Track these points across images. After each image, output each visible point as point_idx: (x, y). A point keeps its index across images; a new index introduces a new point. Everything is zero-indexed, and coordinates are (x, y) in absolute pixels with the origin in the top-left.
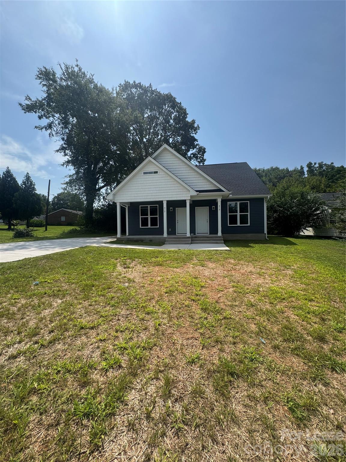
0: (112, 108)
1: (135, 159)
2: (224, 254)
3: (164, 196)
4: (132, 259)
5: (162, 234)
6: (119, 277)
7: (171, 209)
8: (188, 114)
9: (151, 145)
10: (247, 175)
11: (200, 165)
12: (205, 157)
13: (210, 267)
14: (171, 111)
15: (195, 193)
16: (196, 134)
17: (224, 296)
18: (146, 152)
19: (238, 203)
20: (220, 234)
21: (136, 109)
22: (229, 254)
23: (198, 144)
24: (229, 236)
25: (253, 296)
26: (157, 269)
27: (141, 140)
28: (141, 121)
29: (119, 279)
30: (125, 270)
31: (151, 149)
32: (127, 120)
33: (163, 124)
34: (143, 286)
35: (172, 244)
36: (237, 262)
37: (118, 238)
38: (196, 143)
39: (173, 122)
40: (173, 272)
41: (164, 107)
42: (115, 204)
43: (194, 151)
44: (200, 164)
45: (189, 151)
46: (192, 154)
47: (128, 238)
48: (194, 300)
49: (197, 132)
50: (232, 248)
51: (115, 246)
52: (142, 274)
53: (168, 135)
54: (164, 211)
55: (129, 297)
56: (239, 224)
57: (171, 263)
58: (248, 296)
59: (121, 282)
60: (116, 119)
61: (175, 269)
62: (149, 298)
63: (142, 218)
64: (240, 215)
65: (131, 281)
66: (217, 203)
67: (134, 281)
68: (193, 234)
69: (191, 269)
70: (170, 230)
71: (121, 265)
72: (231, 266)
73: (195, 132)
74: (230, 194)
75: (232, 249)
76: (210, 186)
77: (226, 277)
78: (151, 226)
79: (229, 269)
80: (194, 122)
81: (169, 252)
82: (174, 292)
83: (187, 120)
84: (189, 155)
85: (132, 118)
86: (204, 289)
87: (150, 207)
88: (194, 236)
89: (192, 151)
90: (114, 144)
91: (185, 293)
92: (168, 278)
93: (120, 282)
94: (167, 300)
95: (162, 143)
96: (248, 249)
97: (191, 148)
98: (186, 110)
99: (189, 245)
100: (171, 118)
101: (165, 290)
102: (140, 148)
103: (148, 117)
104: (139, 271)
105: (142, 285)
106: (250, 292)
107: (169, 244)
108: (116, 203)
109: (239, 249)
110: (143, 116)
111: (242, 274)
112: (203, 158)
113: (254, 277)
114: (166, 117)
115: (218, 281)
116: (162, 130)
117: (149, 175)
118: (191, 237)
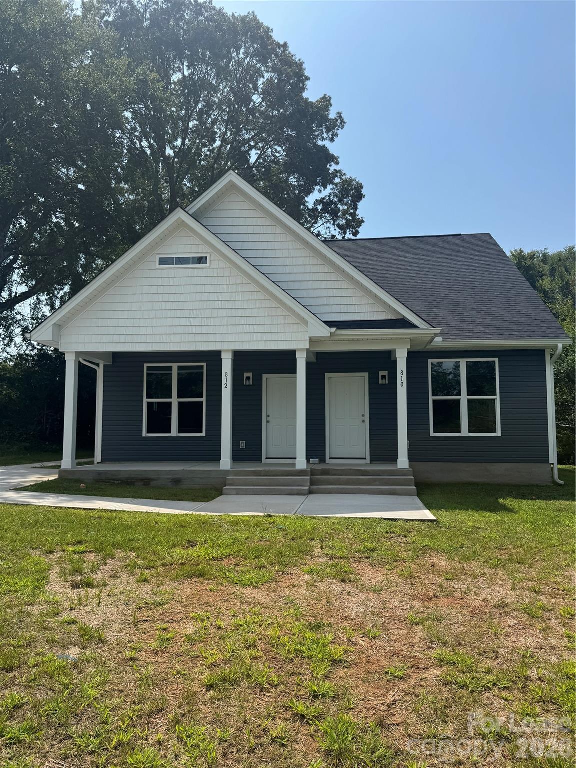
0: (66, 51)
1: (135, 209)
2: (414, 537)
3: (227, 338)
4: (105, 551)
5: (216, 457)
6: (51, 622)
7: (248, 378)
8: (308, 79)
9: (189, 169)
10: (491, 273)
11: (344, 240)
12: (360, 214)
13: (367, 584)
14: (254, 66)
15: (325, 332)
16: (332, 140)
17: (408, 698)
18: (172, 190)
19: (463, 363)
20: (403, 461)
21: (146, 58)
22: (432, 537)
23: (340, 172)
24: (435, 472)
25: (506, 700)
26: (187, 588)
27: (159, 152)
28: (160, 94)
29: (50, 629)
30: (73, 594)
31: (190, 181)
32: (114, 91)
33: (230, 104)
34: (131, 659)
35: (246, 493)
36: (458, 566)
37: (66, 471)
38: (333, 168)
39: (260, 100)
40: (242, 603)
41: (234, 55)
42: (60, 357)
43: (327, 192)
44: (345, 233)
45: (309, 192)
46: (321, 201)
47: (100, 473)
48: (303, 717)
49: (337, 135)
50: (443, 513)
51: (50, 501)
52: (133, 607)
53: (244, 140)
54: (223, 386)
55: (76, 703)
56: (465, 431)
57: (237, 565)
58: (488, 698)
59: (54, 641)
60: (77, 86)
61: (248, 591)
62: (147, 707)
63: (150, 404)
64: (469, 401)
65: (92, 637)
66: (395, 362)
67: (102, 641)
68: (317, 461)
69: (303, 591)
70: (243, 445)
71: (63, 574)
72: (440, 580)
73: (330, 135)
74: (436, 335)
75: (446, 516)
76: (374, 308)
77: (418, 624)
78: (179, 432)
79: (431, 594)
80: (326, 102)
81: (235, 523)
82: (235, 683)
83: (305, 95)
84: (310, 205)
85: (131, 83)
86: (342, 672)
87: (180, 368)
88: (320, 467)
89: (320, 191)
90: (70, 163)
91: (276, 687)
92: (220, 628)
93: (52, 642)
94: (210, 717)
95: (226, 164)
96: (494, 517)
97: (318, 184)
98: (304, 66)
99: (304, 498)
100: (256, 88)
101: (205, 678)
102: (154, 177)
103: (183, 82)
104: (123, 597)
105: (128, 654)
106: (495, 685)
107: (239, 492)
108: (63, 354)
109: (468, 519)
110: (167, 77)
111: (474, 614)
112: (354, 215)
113: (511, 622)
114: (239, 84)
115: (389, 641)
116: (227, 123)
117: (178, 269)
118: (309, 470)
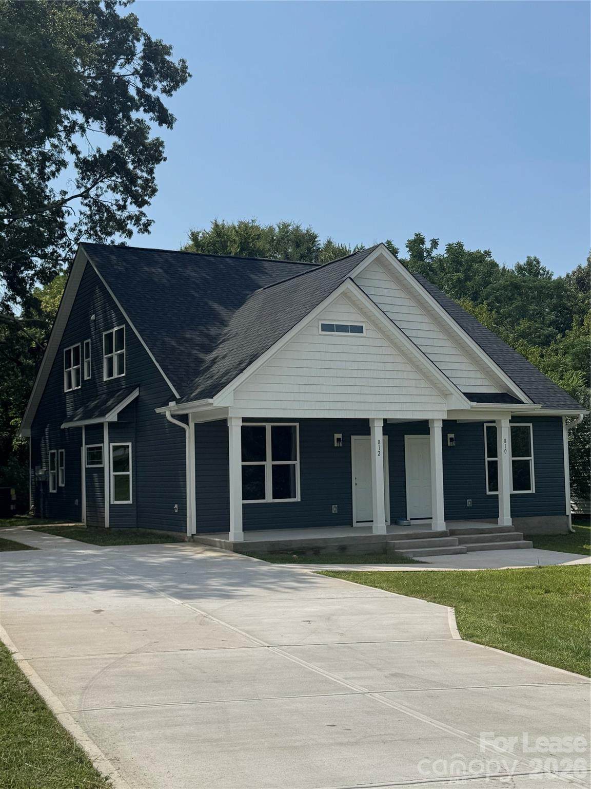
7: (338, 440)
15: (466, 405)
63: (244, 468)
70: (335, 509)
78: (274, 497)
87: (273, 428)
117: (339, 336)
118: (448, 531)
